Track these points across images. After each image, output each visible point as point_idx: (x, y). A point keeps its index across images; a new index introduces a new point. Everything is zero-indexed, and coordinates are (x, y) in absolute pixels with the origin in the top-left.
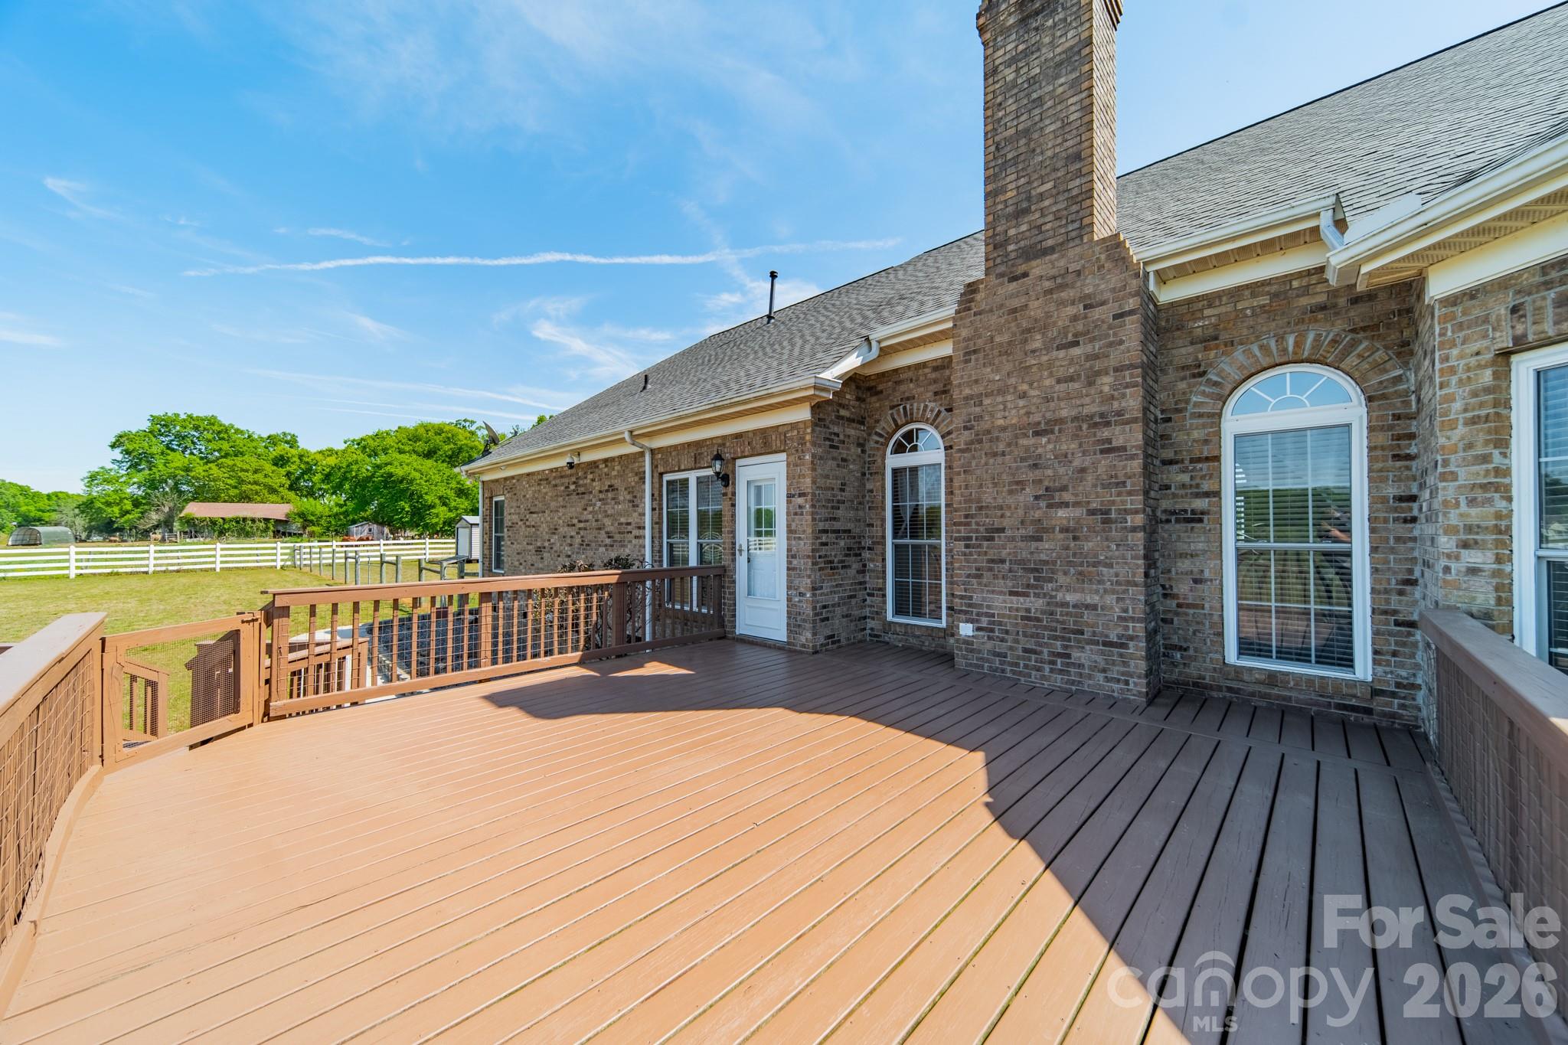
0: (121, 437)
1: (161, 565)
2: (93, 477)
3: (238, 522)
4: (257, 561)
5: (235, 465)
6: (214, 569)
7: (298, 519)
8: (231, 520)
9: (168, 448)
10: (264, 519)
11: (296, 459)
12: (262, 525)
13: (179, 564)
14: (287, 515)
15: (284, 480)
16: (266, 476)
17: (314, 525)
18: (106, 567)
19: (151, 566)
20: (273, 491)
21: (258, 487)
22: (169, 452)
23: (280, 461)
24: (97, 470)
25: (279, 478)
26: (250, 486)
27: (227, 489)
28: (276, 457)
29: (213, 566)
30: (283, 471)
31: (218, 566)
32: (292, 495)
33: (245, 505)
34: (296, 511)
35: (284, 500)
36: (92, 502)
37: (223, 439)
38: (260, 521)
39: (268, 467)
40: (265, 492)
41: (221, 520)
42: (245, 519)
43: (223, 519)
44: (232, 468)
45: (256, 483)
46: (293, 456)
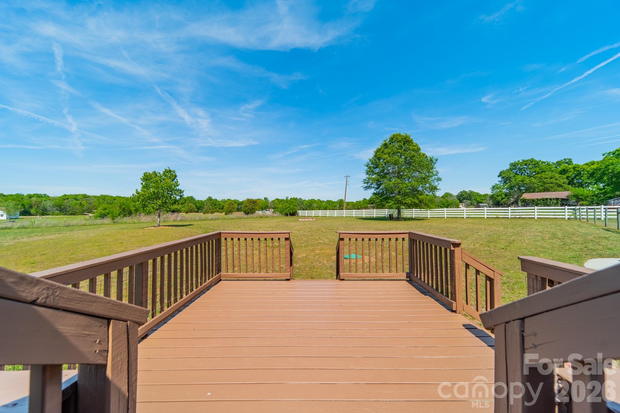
0: (501, 172)
1: (513, 215)
2: (493, 187)
3: (543, 200)
4: (555, 215)
5: (542, 176)
6: (534, 218)
7: (573, 198)
8: (541, 200)
10: (556, 199)
11: (572, 170)
12: (555, 201)
13: (520, 215)
14: (567, 196)
15: (565, 180)
16: (556, 179)
17: (583, 200)
18: (495, 215)
19: (510, 215)
20: (560, 186)
21: (552, 185)
22: (516, 175)
23: (563, 172)
24: (494, 185)
25: (563, 180)
26: (548, 185)
27: (539, 187)
28: (561, 170)
29: (534, 216)
30: (565, 176)
31: (536, 217)
32: (570, 186)
33: (547, 193)
34: (572, 194)
35: (565, 189)
36: (493, 196)
37: (536, 167)
38: (554, 199)
39: (557, 176)
40: (556, 187)
41: (536, 200)
42: (547, 199)
43: (537, 199)
44: (540, 178)
45: (552, 183)
46: (570, 168)
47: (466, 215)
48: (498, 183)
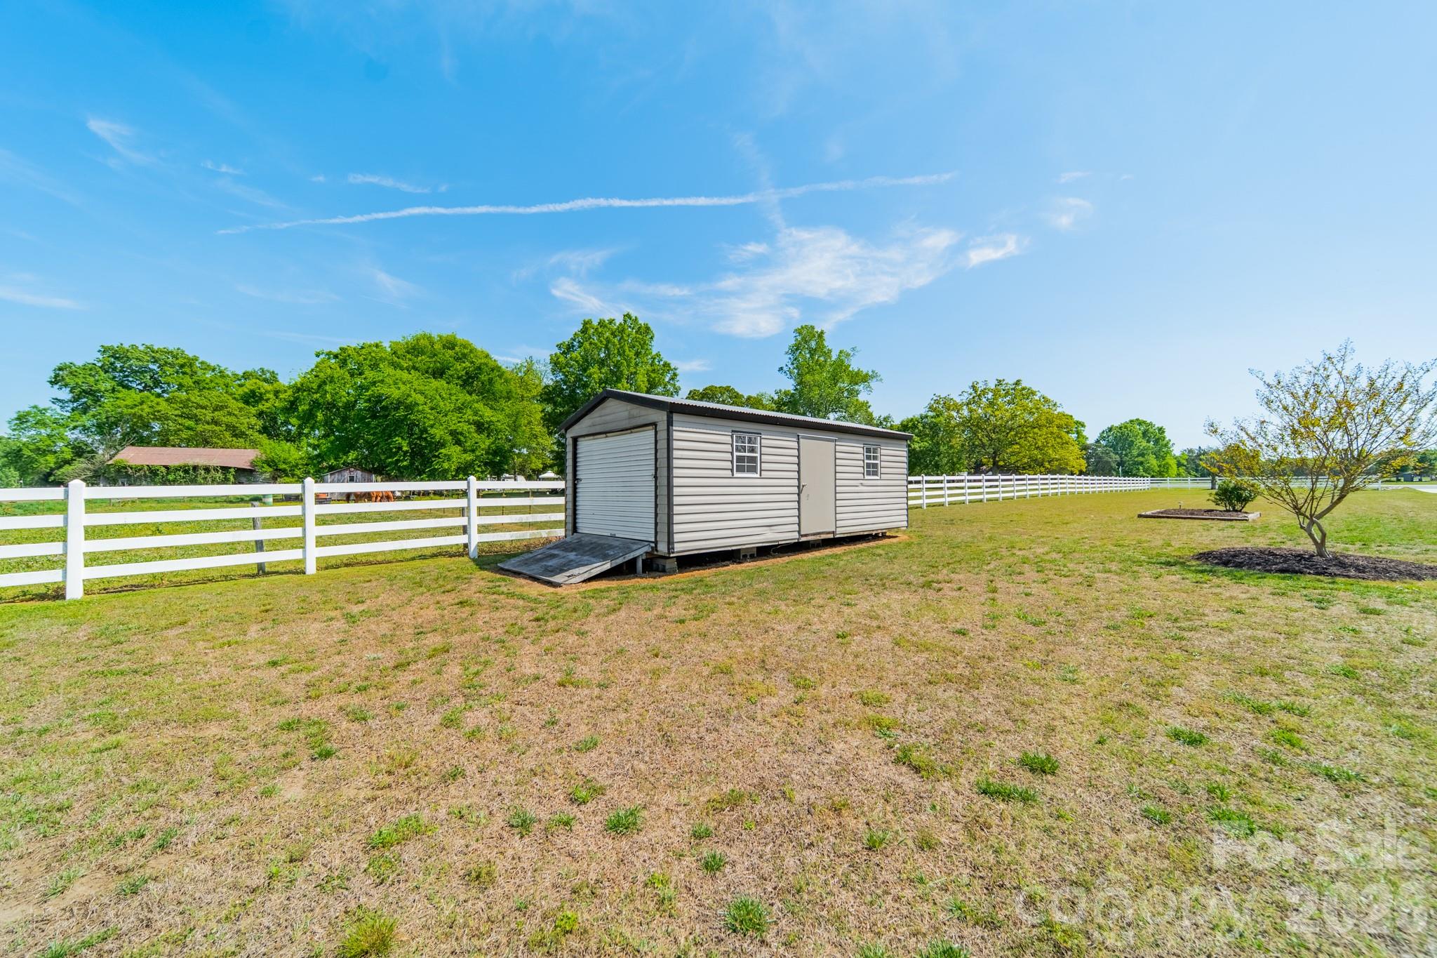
0: (60, 369)
2: (22, 419)
3: (186, 472)
5: (189, 400)
7: (266, 468)
8: (177, 469)
9: (121, 384)
10: (223, 468)
11: (271, 396)
12: (219, 475)
14: (252, 463)
15: (253, 420)
16: (230, 414)
17: (287, 476)
20: (237, 434)
21: (217, 428)
22: (120, 388)
23: (252, 398)
24: (27, 409)
25: (248, 419)
26: (207, 427)
27: (179, 430)
28: (246, 393)
30: (253, 410)
32: (263, 439)
33: (201, 450)
34: (264, 458)
35: (254, 444)
37: (184, 373)
38: (216, 469)
39: (235, 405)
40: (227, 434)
41: (163, 469)
42: (195, 468)
43: (166, 467)
44: (185, 403)
45: (216, 422)
46: (267, 392)
48: (44, 403)
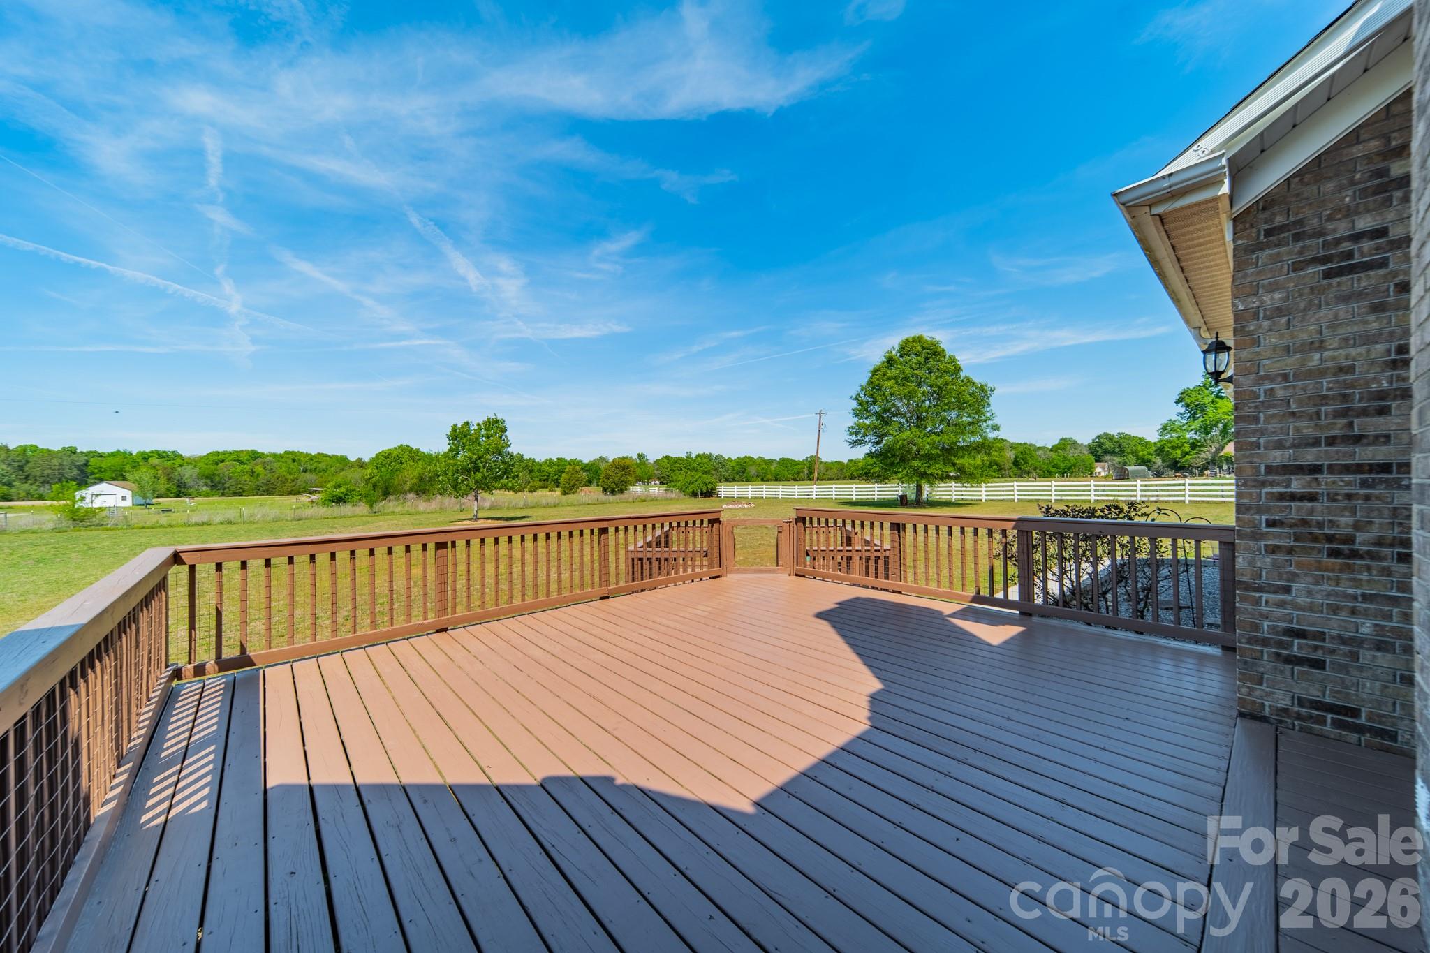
1: (1145, 496)
4: (1222, 496)
6: (1184, 501)
13: (1157, 496)
18: (1112, 496)
19: (1138, 496)
29: (1182, 499)
31: (1187, 499)
36: (1164, 447)
47: (1056, 495)
